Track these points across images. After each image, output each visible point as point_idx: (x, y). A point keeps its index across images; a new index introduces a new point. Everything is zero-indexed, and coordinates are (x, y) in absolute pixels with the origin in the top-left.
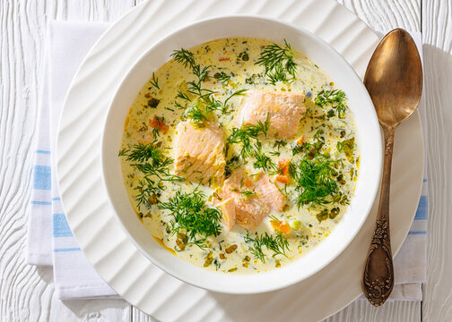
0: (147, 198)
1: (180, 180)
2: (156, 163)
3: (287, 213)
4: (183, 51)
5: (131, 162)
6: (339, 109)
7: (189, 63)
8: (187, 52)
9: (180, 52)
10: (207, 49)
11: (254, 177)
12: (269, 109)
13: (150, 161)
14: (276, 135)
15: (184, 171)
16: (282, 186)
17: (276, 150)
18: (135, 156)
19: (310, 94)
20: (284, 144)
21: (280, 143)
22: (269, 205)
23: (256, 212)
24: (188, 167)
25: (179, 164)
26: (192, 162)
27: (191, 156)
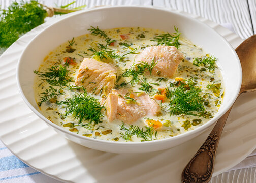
0: (49, 99)
1: (78, 90)
2: (62, 80)
3: (161, 118)
4: (98, 30)
5: (42, 78)
6: (210, 68)
7: (103, 36)
8: (101, 31)
9: (96, 30)
10: (118, 31)
11: (138, 94)
12: (155, 55)
13: (58, 79)
14: (159, 74)
15: (83, 82)
16: (159, 102)
17: (158, 82)
18: (47, 75)
19: (190, 59)
20: (165, 80)
21: (161, 79)
22: (146, 111)
23: (134, 112)
24: (86, 78)
25: (79, 76)
26: (90, 74)
27: (90, 69)
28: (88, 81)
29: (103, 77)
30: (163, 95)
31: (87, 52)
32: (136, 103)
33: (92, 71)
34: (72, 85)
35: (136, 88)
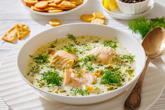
0: (34, 71)
1: (52, 67)
2: (44, 61)
3: (94, 85)
4: (72, 36)
5: (33, 60)
6: (131, 61)
7: (73, 40)
8: (73, 37)
9: (71, 36)
10: (83, 38)
11: (84, 72)
12: (100, 51)
13: (42, 61)
14: (100, 62)
15: (55, 63)
16: (96, 77)
17: (98, 67)
18: (36, 58)
19: (120, 55)
20: (102, 66)
21: (100, 65)
22: (87, 81)
23: (80, 81)
24: (57, 61)
25: (53, 60)
26: (59, 59)
27: (59, 56)
28: (57, 62)
29: (66, 61)
30: (98, 74)
31: (63, 48)
32: (82, 77)
33: (60, 57)
34: (49, 64)
35: (84, 69)
